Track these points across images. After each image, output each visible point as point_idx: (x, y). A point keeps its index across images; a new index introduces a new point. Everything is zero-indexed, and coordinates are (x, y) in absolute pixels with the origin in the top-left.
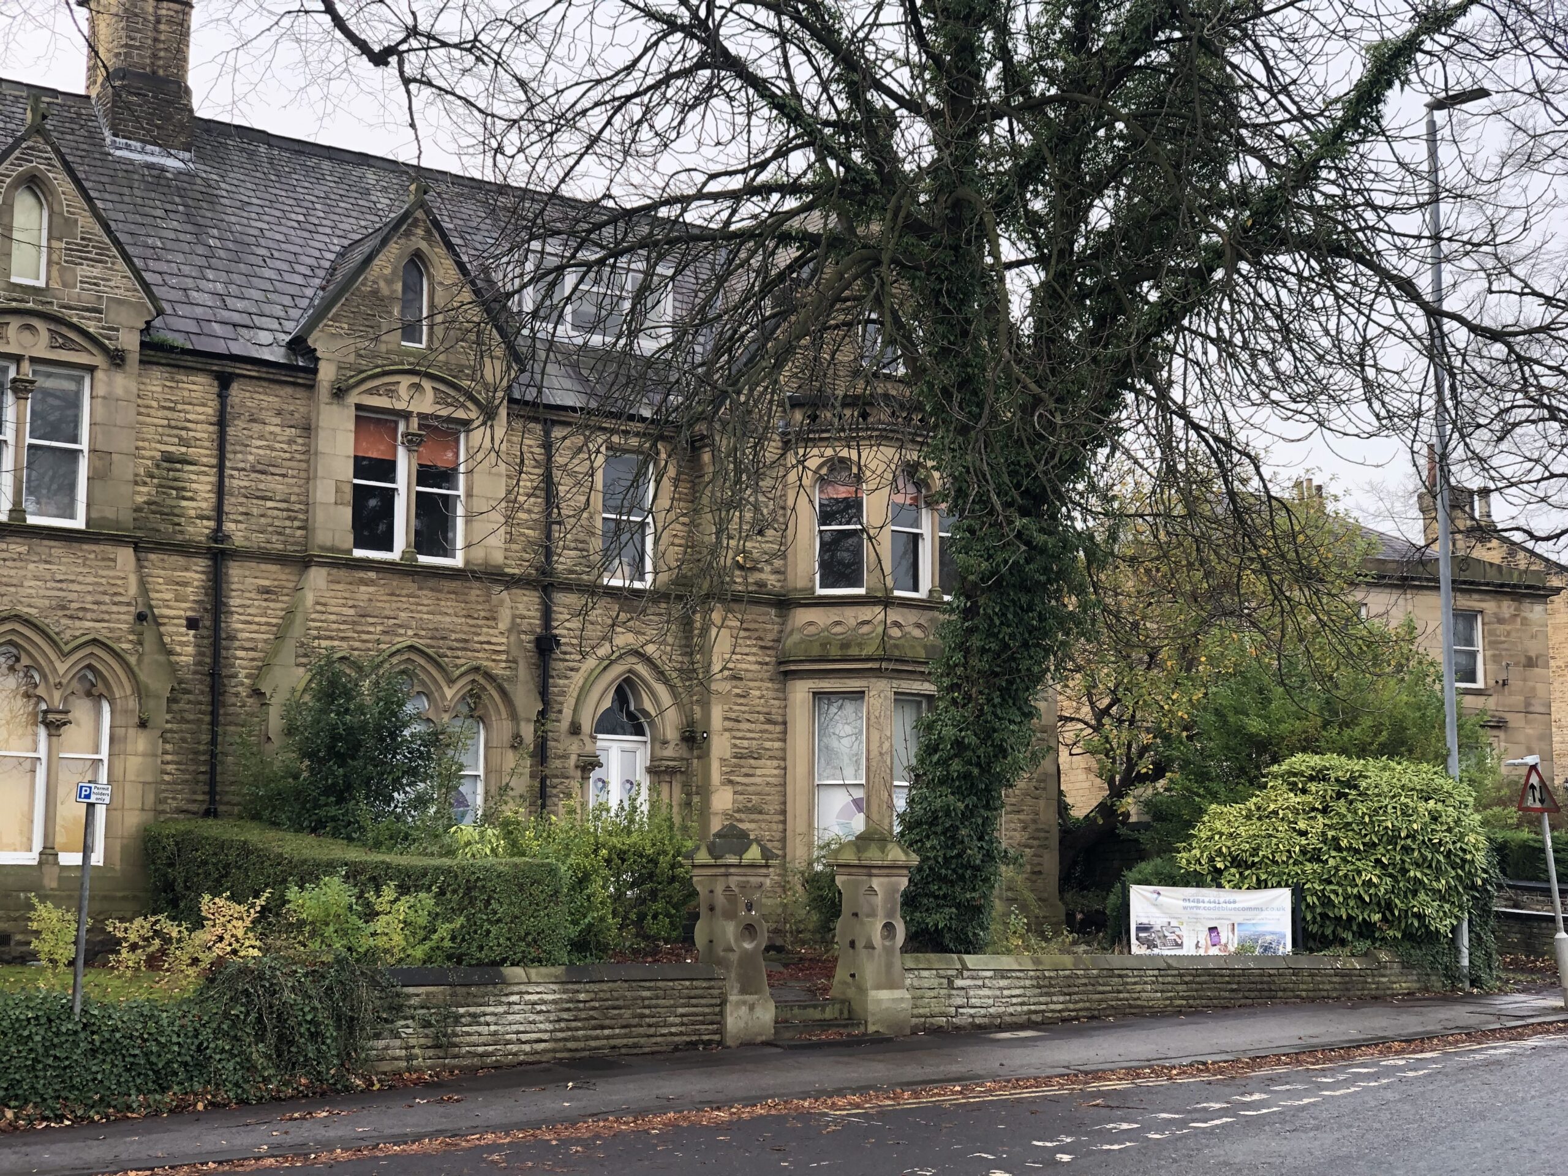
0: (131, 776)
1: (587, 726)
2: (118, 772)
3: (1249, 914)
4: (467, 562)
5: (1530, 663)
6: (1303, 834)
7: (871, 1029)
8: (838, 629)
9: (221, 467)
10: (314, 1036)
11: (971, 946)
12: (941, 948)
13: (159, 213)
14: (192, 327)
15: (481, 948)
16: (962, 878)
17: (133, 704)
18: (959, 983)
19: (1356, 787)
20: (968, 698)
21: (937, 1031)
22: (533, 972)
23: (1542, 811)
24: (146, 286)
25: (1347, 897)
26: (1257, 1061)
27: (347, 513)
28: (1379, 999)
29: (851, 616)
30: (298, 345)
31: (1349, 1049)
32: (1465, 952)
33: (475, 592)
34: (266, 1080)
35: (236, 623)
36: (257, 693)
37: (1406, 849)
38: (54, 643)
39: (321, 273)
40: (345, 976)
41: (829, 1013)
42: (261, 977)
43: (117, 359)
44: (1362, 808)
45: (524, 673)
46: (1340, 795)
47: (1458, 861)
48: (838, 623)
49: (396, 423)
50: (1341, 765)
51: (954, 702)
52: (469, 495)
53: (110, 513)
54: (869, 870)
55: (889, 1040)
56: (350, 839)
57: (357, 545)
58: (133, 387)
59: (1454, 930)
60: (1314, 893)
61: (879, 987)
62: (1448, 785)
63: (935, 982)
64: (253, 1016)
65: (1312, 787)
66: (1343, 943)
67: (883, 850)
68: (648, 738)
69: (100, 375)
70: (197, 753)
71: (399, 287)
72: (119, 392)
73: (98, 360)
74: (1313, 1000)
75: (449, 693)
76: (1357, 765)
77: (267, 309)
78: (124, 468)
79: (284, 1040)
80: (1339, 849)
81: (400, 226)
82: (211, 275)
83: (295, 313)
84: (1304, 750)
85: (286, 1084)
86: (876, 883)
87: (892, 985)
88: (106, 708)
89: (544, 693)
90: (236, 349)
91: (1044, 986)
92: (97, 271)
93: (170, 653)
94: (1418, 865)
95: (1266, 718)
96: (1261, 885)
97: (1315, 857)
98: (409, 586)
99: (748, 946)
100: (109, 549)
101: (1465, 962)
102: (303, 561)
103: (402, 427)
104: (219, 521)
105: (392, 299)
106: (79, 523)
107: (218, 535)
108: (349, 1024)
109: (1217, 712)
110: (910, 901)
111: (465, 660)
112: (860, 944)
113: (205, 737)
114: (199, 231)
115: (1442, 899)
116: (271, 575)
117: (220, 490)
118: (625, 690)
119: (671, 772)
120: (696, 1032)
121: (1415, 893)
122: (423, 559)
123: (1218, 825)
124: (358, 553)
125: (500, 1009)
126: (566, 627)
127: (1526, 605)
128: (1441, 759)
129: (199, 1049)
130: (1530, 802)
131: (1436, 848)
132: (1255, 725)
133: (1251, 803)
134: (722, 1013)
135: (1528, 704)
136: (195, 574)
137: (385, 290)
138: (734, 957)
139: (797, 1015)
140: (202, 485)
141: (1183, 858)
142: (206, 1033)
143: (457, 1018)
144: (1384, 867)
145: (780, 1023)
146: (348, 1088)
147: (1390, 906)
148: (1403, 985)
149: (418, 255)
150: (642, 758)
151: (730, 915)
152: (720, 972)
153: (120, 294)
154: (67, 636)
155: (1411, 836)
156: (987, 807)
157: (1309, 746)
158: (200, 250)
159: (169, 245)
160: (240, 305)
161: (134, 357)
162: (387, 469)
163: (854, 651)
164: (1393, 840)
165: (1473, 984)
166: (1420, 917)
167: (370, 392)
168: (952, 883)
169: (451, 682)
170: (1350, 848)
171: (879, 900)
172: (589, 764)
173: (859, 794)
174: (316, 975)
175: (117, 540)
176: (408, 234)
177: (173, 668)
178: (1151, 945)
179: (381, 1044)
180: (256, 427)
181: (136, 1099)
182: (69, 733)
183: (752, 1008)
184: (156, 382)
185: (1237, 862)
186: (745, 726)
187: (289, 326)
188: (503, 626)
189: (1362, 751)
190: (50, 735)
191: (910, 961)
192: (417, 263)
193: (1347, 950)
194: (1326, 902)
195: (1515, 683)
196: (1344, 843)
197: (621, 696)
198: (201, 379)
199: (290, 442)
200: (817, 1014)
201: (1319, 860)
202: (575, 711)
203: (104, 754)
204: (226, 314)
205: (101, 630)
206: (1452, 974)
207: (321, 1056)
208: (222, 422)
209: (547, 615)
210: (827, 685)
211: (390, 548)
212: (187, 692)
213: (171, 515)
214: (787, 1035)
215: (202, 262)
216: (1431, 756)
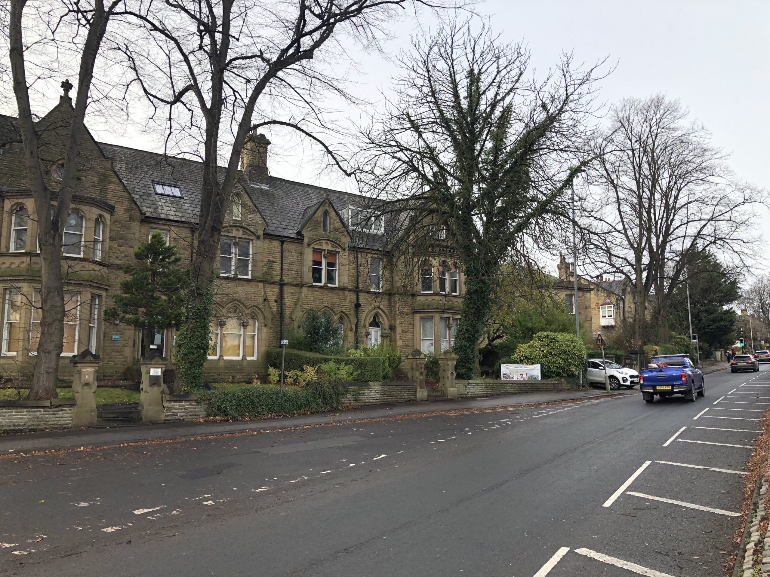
0: (263, 338)
1: (367, 326)
2: (260, 337)
3: (530, 371)
4: (339, 286)
5: (587, 308)
6: (543, 351)
7: (449, 397)
8: (427, 301)
9: (282, 263)
10: (331, 397)
11: (469, 378)
12: (463, 379)
13: (263, 200)
14: (274, 229)
15: (363, 378)
16: (468, 361)
17: (263, 321)
18: (468, 386)
19: (555, 340)
20: (469, 319)
21: (463, 398)
22: (375, 383)
23: (601, 345)
24: (264, 219)
25: (554, 366)
26: (540, 404)
27: (311, 274)
28: (561, 390)
29: (430, 298)
30: (299, 233)
31: (560, 402)
32: (581, 379)
33: (341, 293)
34: (322, 407)
35: (286, 301)
36: (291, 318)
37: (568, 355)
38: (245, 306)
39: (301, 215)
40: (336, 384)
41: (439, 394)
42: (319, 384)
43: (258, 237)
44: (557, 345)
45: (353, 312)
46: (551, 342)
47: (580, 357)
48: (426, 300)
49: (322, 252)
50: (551, 334)
51: (466, 320)
52: (339, 269)
53: (257, 275)
54: (447, 360)
55: (453, 400)
56: (320, 353)
57: (314, 282)
58: (262, 244)
59: (579, 374)
60: (546, 365)
61: (450, 387)
62: (577, 339)
63: (462, 386)
64: (318, 393)
65: (544, 340)
66: (553, 377)
67: (451, 355)
68: (381, 328)
69: (254, 241)
70: (278, 332)
71: (322, 219)
72: (259, 245)
73: (254, 238)
74: (547, 391)
75: (335, 317)
76: (555, 334)
77: (290, 224)
78: (260, 264)
79: (325, 398)
80: (552, 355)
81: (321, 204)
82: (277, 216)
83: (297, 225)
84: (541, 331)
85: (326, 408)
86: (449, 363)
87: (453, 387)
88: (257, 322)
89: (357, 317)
90: (285, 234)
91: (487, 387)
92: (253, 216)
93: (271, 308)
94: (571, 358)
95: (532, 323)
96: (533, 363)
97: (546, 357)
98: (326, 292)
99: (421, 377)
100: (257, 283)
101: (581, 382)
102: (302, 286)
103: (323, 253)
104: (282, 276)
105: (321, 222)
106: (250, 277)
107: (281, 280)
108: (338, 395)
109: (519, 322)
110: (456, 367)
111: (340, 309)
112: (445, 377)
113: (279, 329)
114: (272, 205)
115: (576, 367)
116: (294, 289)
117: (282, 269)
118: (376, 316)
119: (387, 336)
120: (410, 398)
121: (570, 365)
122: (329, 285)
123: (521, 349)
124: (314, 284)
125: (369, 392)
126: (362, 301)
127: (585, 293)
128: (575, 332)
129: (307, 400)
130: (599, 343)
131: (575, 354)
132: (529, 325)
133: (529, 344)
134: (416, 393)
135: (586, 318)
136: (276, 289)
137: (319, 219)
138: (418, 380)
139: (432, 394)
140: (278, 268)
141: (513, 357)
142: (308, 397)
143: (360, 394)
144: (563, 359)
145: (429, 396)
146: (339, 409)
147: (564, 368)
148: (568, 387)
149: (326, 211)
150: (379, 333)
151: (417, 370)
152: (415, 384)
153: (258, 221)
154: (248, 304)
155: (569, 351)
156: (474, 345)
157: (543, 330)
158: (273, 210)
159: (266, 208)
160: (284, 223)
161: (262, 237)
162: (320, 263)
163: (431, 307)
164: (565, 353)
165: (583, 387)
166: (571, 371)
167: (316, 244)
168: (466, 363)
169: (336, 315)
170: (555, 355)
171: (450, 367)
172: (368, 335)
173: (432, 342)
174: (330, 384)
175: (259, 281)
176: (324, 206)
177: (272, 312)
178: (506, 378)
179: (344, 400)
180: (290, 253)
181: (295, 412)
182: (248, 328)
183: (422, 392)
184: (267, 243)
185: (526, 358)
186: (404, 325)
187: (296, 228)
188: (348, 301)
189: (555, 331)
190: (244, 329)
191: (457, 381)
192: (326, 213)
193: (554, 379)
194: (549, 367)
195: (583, 313)
196: (553, 353)
197: (374, 318)
198: (277, 242)
199: (298, 257)
200: (435, 394)
201: (547, 357)
202: (364, 321)
203: (256, 333)
204: (281, 226)
205: (255, 303)
206: (578, 385)
207: (332, 402)
208: (282, 252)
209: (358, 299)
210: (424, 315)
211: (321, 283)
212: (275, 318)
213: (271, 275)
214: (430, 398)
215: (274, 213)
216: (572, 331)
